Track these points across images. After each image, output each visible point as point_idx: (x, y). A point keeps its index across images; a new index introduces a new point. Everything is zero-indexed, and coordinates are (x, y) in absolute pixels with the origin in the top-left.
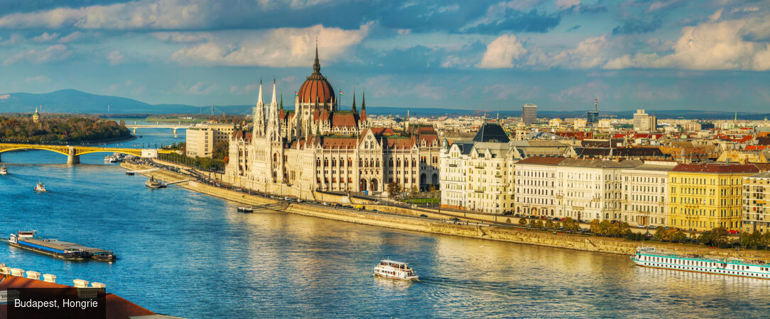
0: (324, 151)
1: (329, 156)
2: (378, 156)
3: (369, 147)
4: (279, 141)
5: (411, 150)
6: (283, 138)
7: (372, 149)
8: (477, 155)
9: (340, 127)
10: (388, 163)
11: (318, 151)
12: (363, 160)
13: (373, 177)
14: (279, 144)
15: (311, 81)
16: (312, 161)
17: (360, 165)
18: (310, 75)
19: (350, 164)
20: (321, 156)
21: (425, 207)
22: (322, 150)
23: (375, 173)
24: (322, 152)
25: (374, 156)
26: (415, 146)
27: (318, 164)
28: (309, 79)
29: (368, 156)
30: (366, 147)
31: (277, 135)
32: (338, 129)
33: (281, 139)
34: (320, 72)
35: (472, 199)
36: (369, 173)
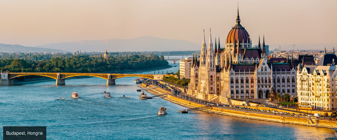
0: (235, 74)
1: (239, 77)
2: (270, 76)
3: (264, 71)
4: (214, 67)
5: (291, 71)
6: (216, 66)
7: (266, 72)
8: (316, 74)
9: (250, 58)
10: (276, 80)
11: (232, 74)
12: (261, 79)
13: (266, 89)
14: (214, 70)
15: (235, 30)
16: (228, 79)
17: (259, 82)
18: (234, 26)
19: (252, 82)
20: (234, 77)
21: (286, 107)
22: (234, 73)
23: (268, 87)
24: (234, 74)
25: (267, 76)
26: (293, 69)
27: (232, 82)
28: (233, 28)
29: (264, 76)
30: (262, 70)
31: (213, 64)
32: (248, 59)
33: (215, 67)
34: (240, 24)
35: (315, 102)
36: (264, 87)
